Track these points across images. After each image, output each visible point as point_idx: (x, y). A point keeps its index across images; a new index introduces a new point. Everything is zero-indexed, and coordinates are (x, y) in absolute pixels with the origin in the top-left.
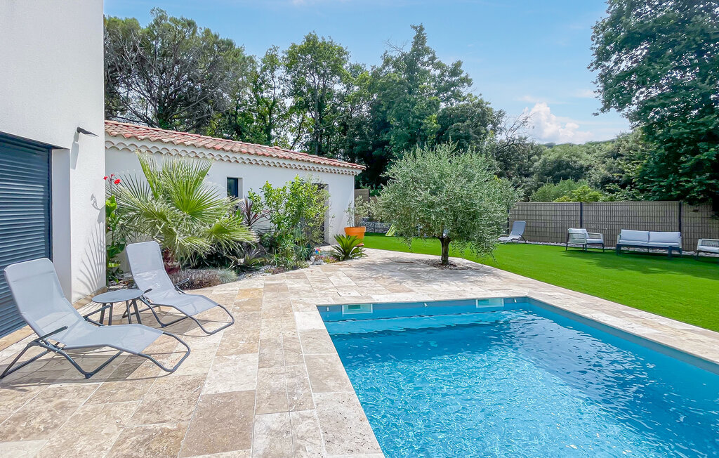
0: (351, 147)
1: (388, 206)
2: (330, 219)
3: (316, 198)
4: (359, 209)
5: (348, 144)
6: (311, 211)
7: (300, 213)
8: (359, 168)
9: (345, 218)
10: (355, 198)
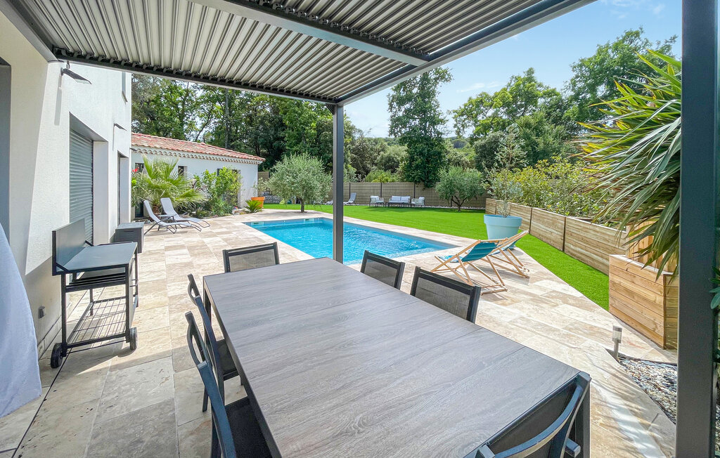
0: (256, 138)
1: (275, 184)
2: (241, 192)
3: (235, 179)
4: (260, 186)
5: (253, 136)
6: (232, 186)
7: (225, 188)
8: (260, 160)
9: (252, 192)
10: (258, 178)
